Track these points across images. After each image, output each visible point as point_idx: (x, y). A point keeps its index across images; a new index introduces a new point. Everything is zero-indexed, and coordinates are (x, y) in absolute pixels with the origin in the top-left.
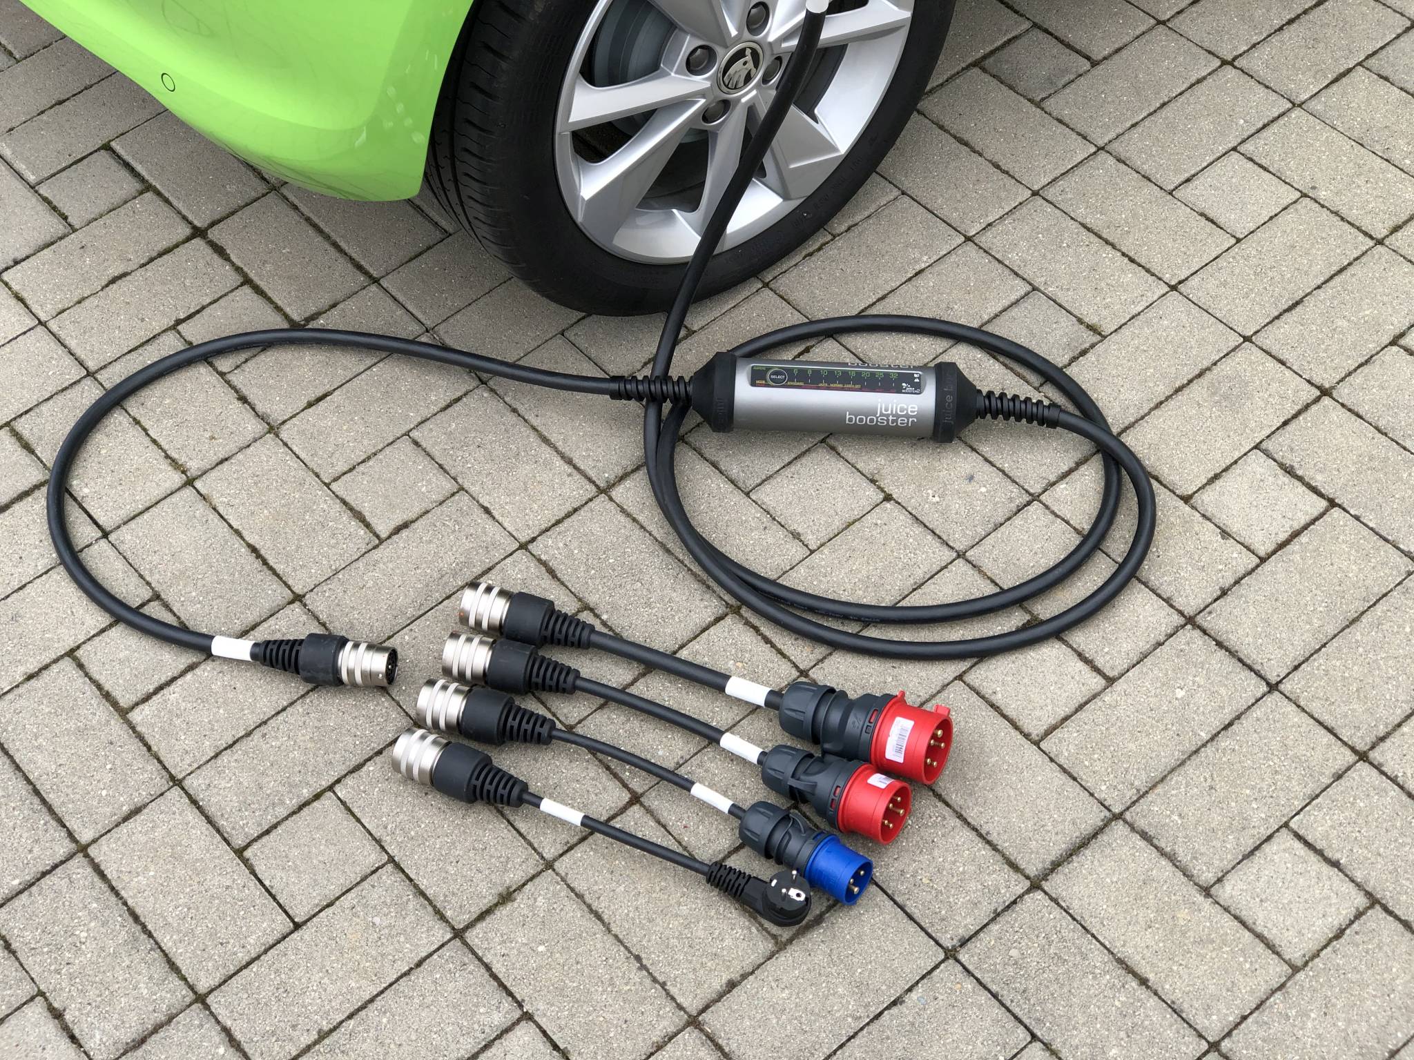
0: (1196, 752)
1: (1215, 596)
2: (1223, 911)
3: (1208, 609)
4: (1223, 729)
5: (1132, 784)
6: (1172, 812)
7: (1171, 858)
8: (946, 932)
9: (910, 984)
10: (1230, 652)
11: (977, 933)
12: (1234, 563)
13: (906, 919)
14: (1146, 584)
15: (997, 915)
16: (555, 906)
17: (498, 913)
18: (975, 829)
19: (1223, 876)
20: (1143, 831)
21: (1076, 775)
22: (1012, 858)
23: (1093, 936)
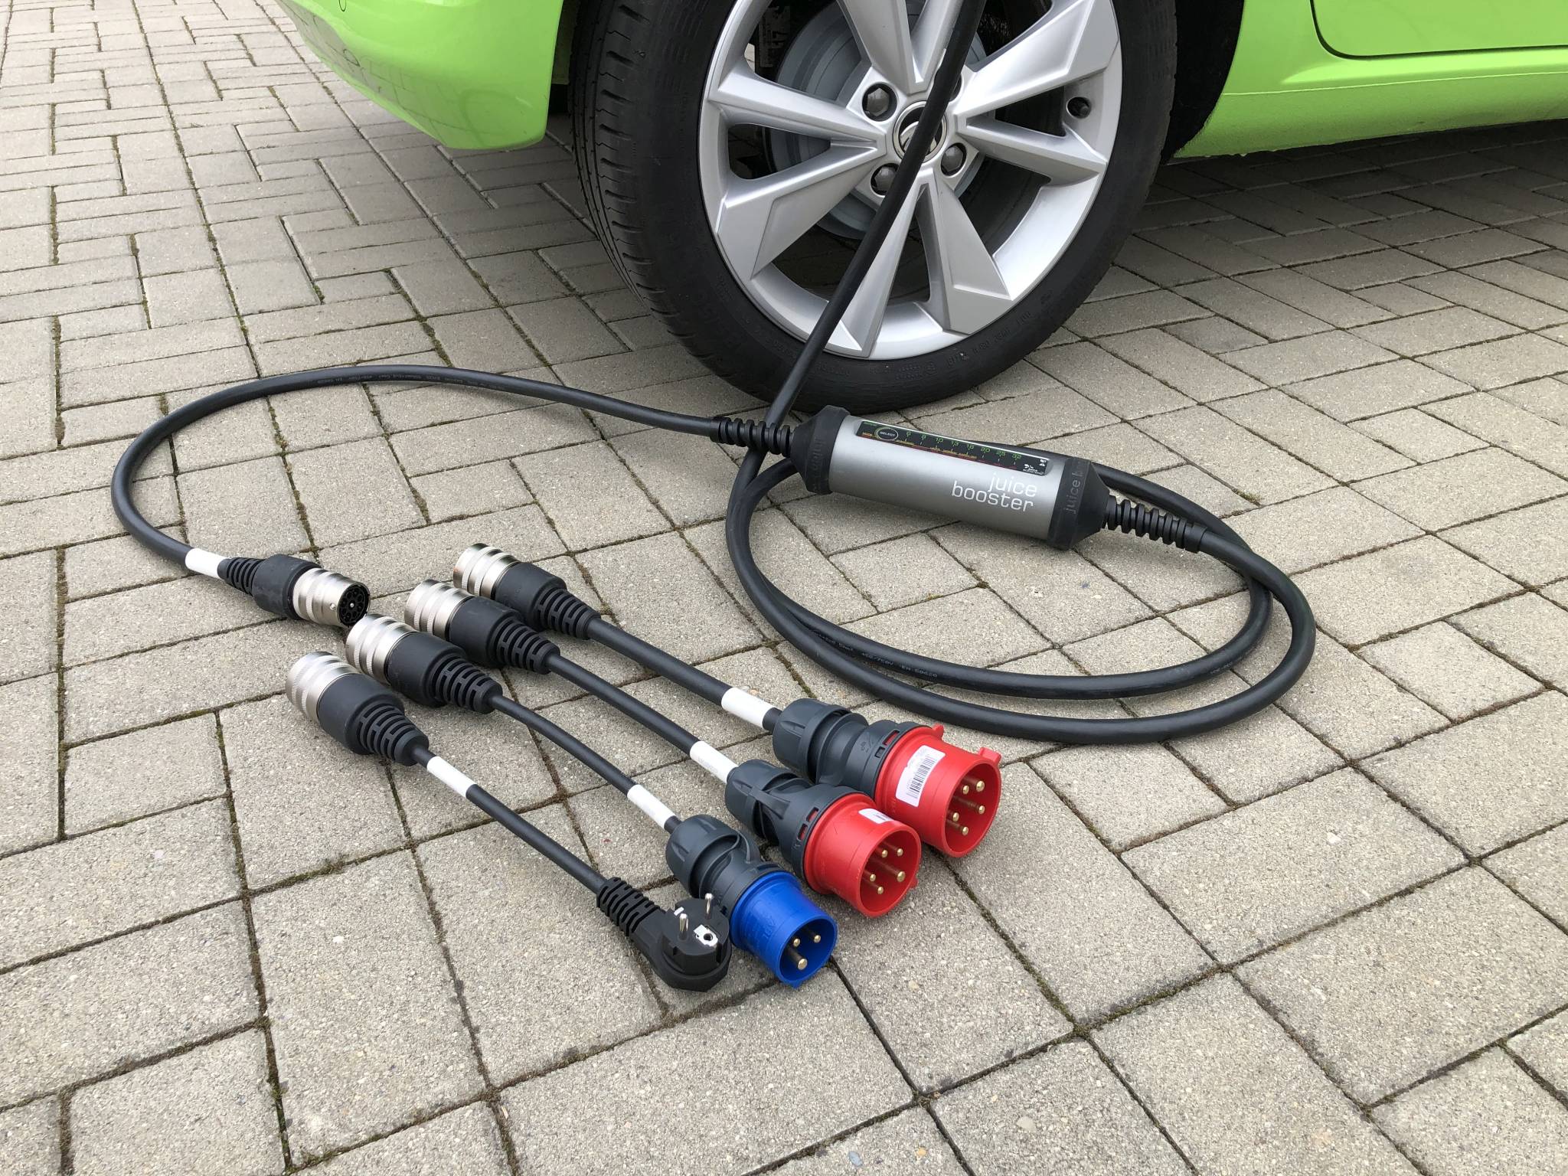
0: (1355, 913)
1: (1387, 745)
2: (1393, 1148)
3: (1377, 756)
4: (1397, 895)
5: (1252, 932)
6: (1313, 983)
7: (1308, 1046)
8: (924, 1064)
9: (844, 1129)
10: (1408, 808)
11: (974, 1078)
12: (1415, 717)
13: (867, 1031)
14: (1293, 717)
15: (1011, 1060)
16: (387, 892)
17: (311, 882)
18: (1004, 936)
19: (1395, 1095)
20: (1263, 997)
21: (1168, 903)
22: (1052, 987)
23: (1163, 1131)
